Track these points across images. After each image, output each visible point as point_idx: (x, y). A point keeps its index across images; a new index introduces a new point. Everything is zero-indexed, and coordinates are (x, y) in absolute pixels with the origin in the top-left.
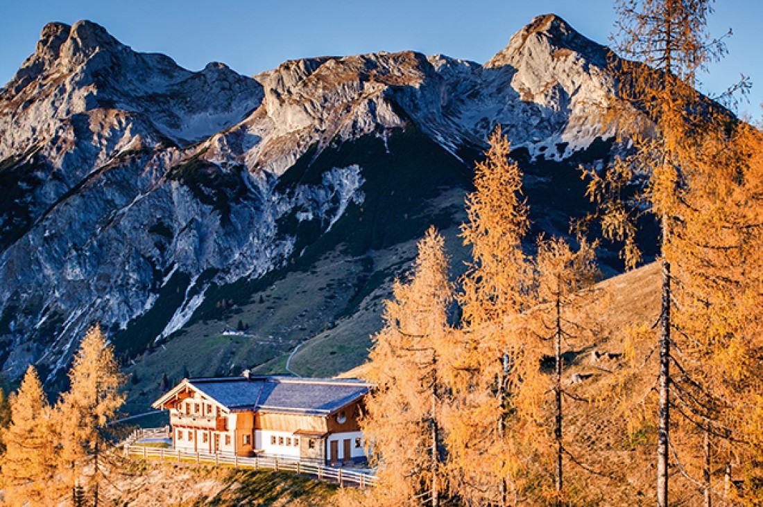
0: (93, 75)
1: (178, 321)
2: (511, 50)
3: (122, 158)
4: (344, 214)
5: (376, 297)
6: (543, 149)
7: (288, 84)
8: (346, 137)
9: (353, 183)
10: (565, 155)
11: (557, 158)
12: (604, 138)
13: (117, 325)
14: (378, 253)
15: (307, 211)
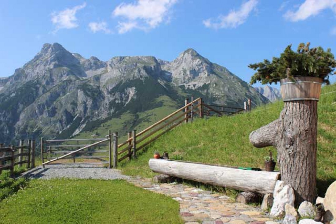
0: (57, 58)
1: (77, 132)
2: (180, 57)
3: (64, 82)
4: (130, 101)
5: (139, 126)
6: (189, 86)
7: (115, 63)
8: (131, 79)
9: (133, 92)
10: (195, 88)
11: (193, 89)
12: (207, 83)
13: (59, 132)
14: (140, 113)
15: (118, 100)
